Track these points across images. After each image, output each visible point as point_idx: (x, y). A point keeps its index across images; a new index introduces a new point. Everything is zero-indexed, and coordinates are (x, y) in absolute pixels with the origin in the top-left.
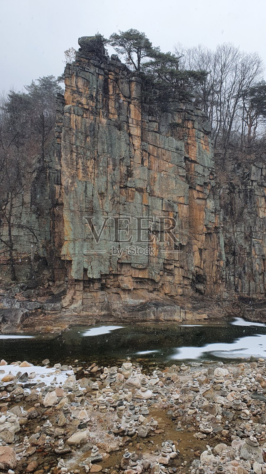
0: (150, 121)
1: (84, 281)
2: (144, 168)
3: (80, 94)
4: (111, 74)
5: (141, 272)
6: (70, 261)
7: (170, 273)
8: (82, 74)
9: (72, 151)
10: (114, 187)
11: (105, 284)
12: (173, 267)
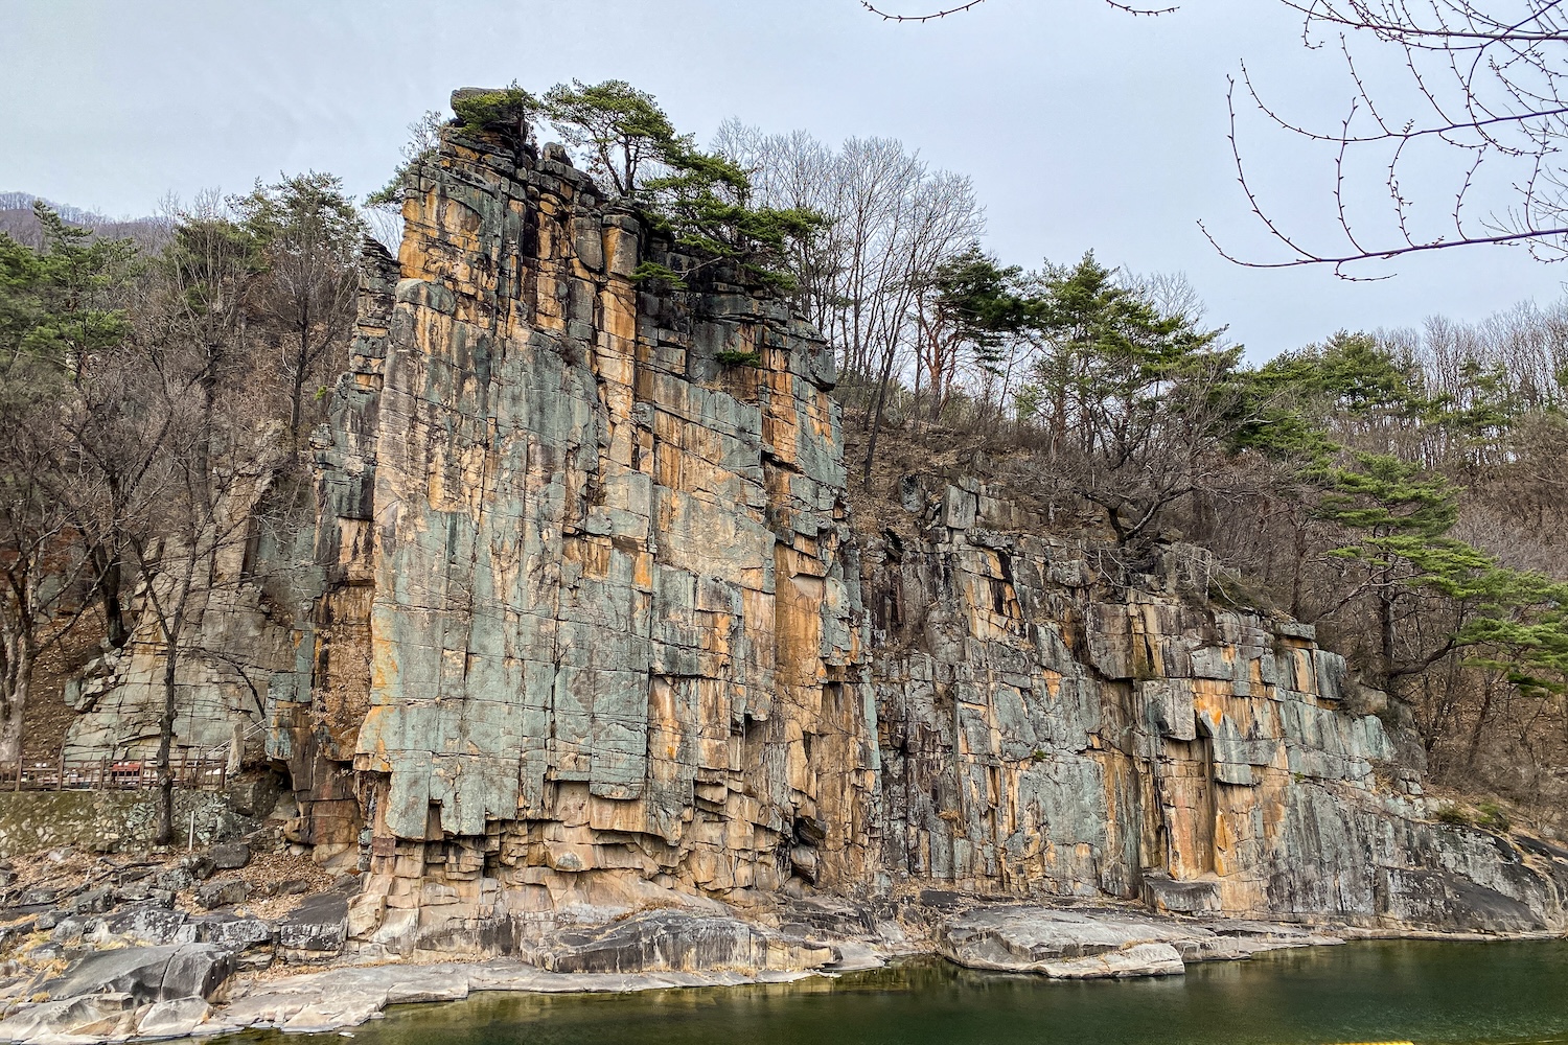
0: (661, 344)
1: (428, 845)
2: (641, 477)
3: (451, 251)
4: (547, 200)
5: (622, 812)
6: (386, 776)
7: (715, 813)
8: (459, 193)
9: (415, 419)
10: (544, 533)
11: (498, 854)
12: (723, 792)
